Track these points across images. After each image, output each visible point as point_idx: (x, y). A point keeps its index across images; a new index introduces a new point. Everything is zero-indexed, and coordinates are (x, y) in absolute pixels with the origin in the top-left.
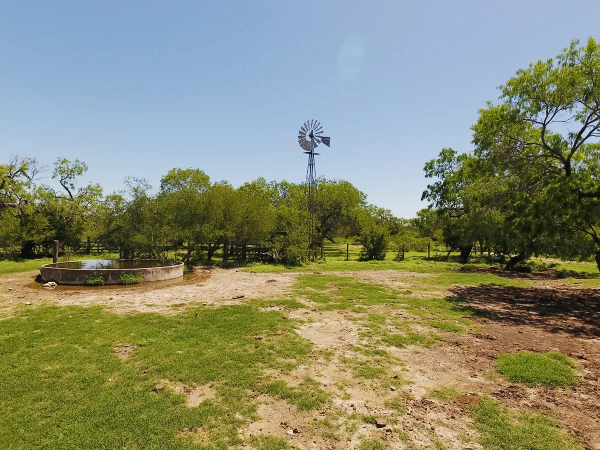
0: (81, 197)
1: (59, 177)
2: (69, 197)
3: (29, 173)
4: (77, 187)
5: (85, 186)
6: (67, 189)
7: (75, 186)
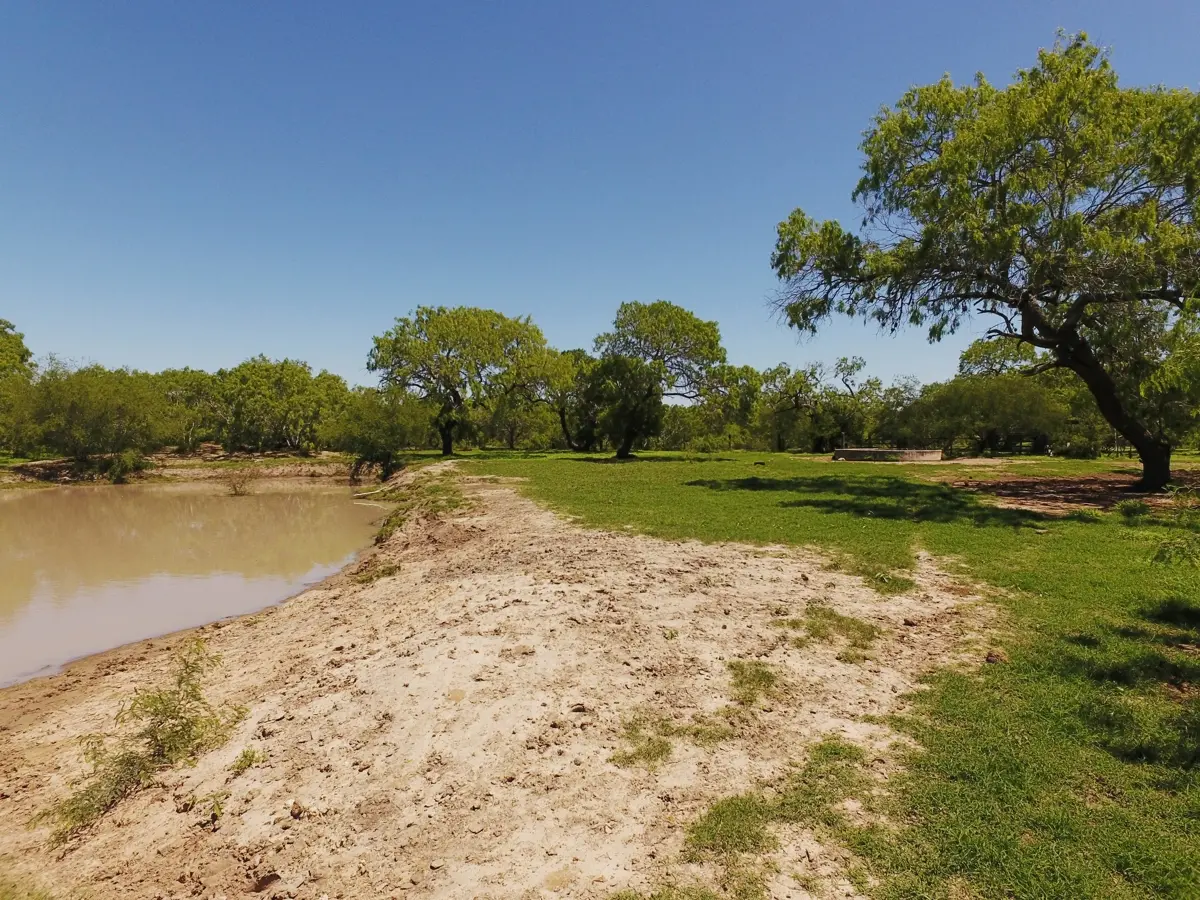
0: (860, 393)
1: (841, 375)
2: (850, 394)
3: (817, 376)
4: (857, 384)
5: (865, 382)
6: (847, 386)
7: (855, 382)
